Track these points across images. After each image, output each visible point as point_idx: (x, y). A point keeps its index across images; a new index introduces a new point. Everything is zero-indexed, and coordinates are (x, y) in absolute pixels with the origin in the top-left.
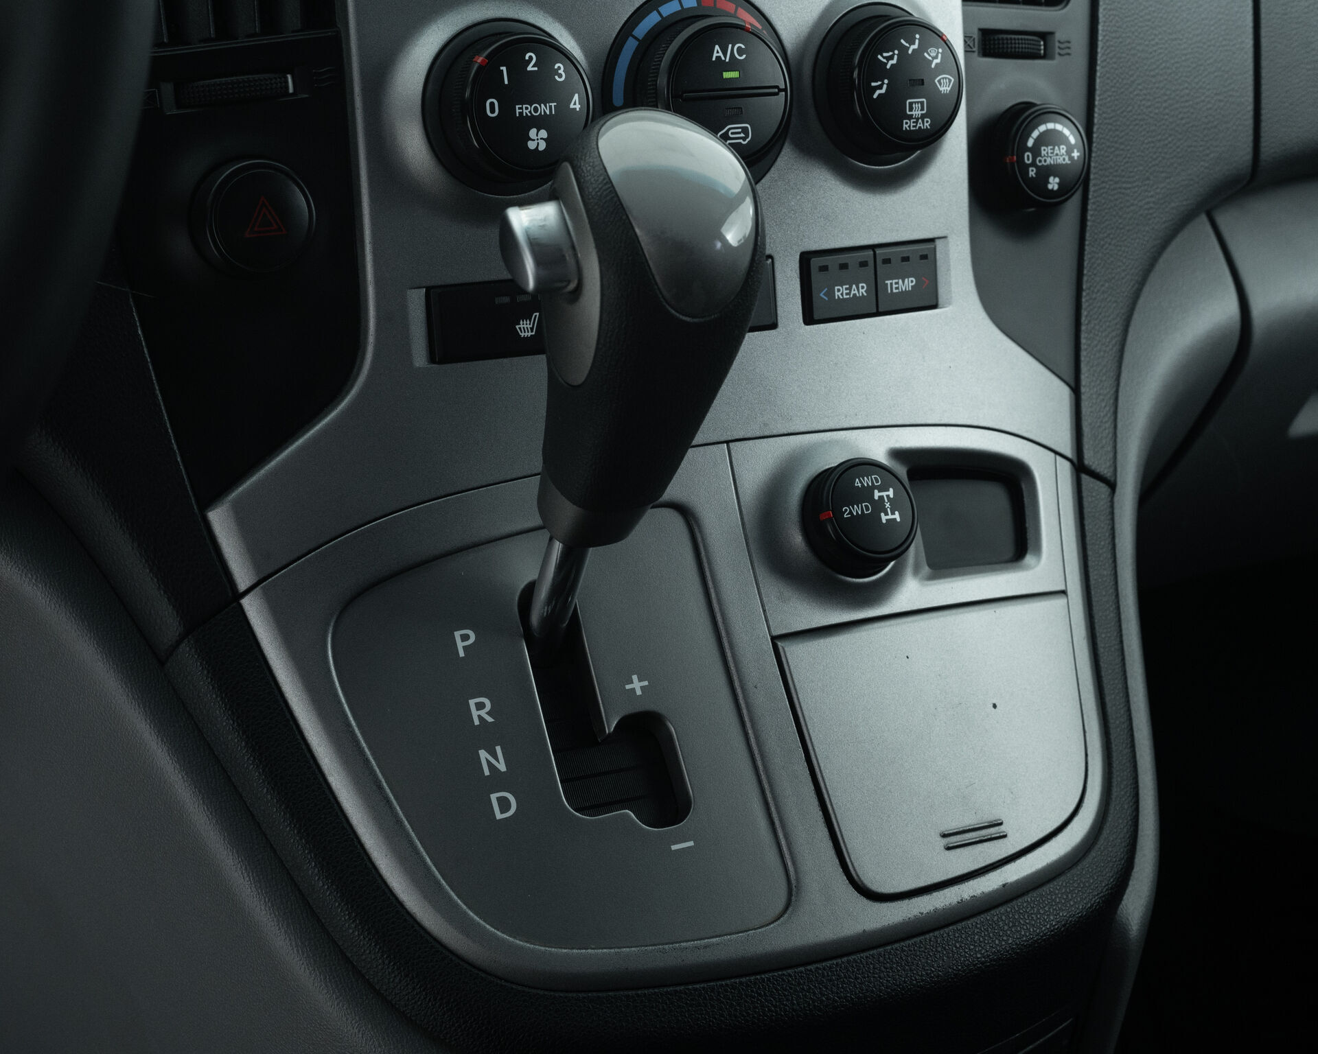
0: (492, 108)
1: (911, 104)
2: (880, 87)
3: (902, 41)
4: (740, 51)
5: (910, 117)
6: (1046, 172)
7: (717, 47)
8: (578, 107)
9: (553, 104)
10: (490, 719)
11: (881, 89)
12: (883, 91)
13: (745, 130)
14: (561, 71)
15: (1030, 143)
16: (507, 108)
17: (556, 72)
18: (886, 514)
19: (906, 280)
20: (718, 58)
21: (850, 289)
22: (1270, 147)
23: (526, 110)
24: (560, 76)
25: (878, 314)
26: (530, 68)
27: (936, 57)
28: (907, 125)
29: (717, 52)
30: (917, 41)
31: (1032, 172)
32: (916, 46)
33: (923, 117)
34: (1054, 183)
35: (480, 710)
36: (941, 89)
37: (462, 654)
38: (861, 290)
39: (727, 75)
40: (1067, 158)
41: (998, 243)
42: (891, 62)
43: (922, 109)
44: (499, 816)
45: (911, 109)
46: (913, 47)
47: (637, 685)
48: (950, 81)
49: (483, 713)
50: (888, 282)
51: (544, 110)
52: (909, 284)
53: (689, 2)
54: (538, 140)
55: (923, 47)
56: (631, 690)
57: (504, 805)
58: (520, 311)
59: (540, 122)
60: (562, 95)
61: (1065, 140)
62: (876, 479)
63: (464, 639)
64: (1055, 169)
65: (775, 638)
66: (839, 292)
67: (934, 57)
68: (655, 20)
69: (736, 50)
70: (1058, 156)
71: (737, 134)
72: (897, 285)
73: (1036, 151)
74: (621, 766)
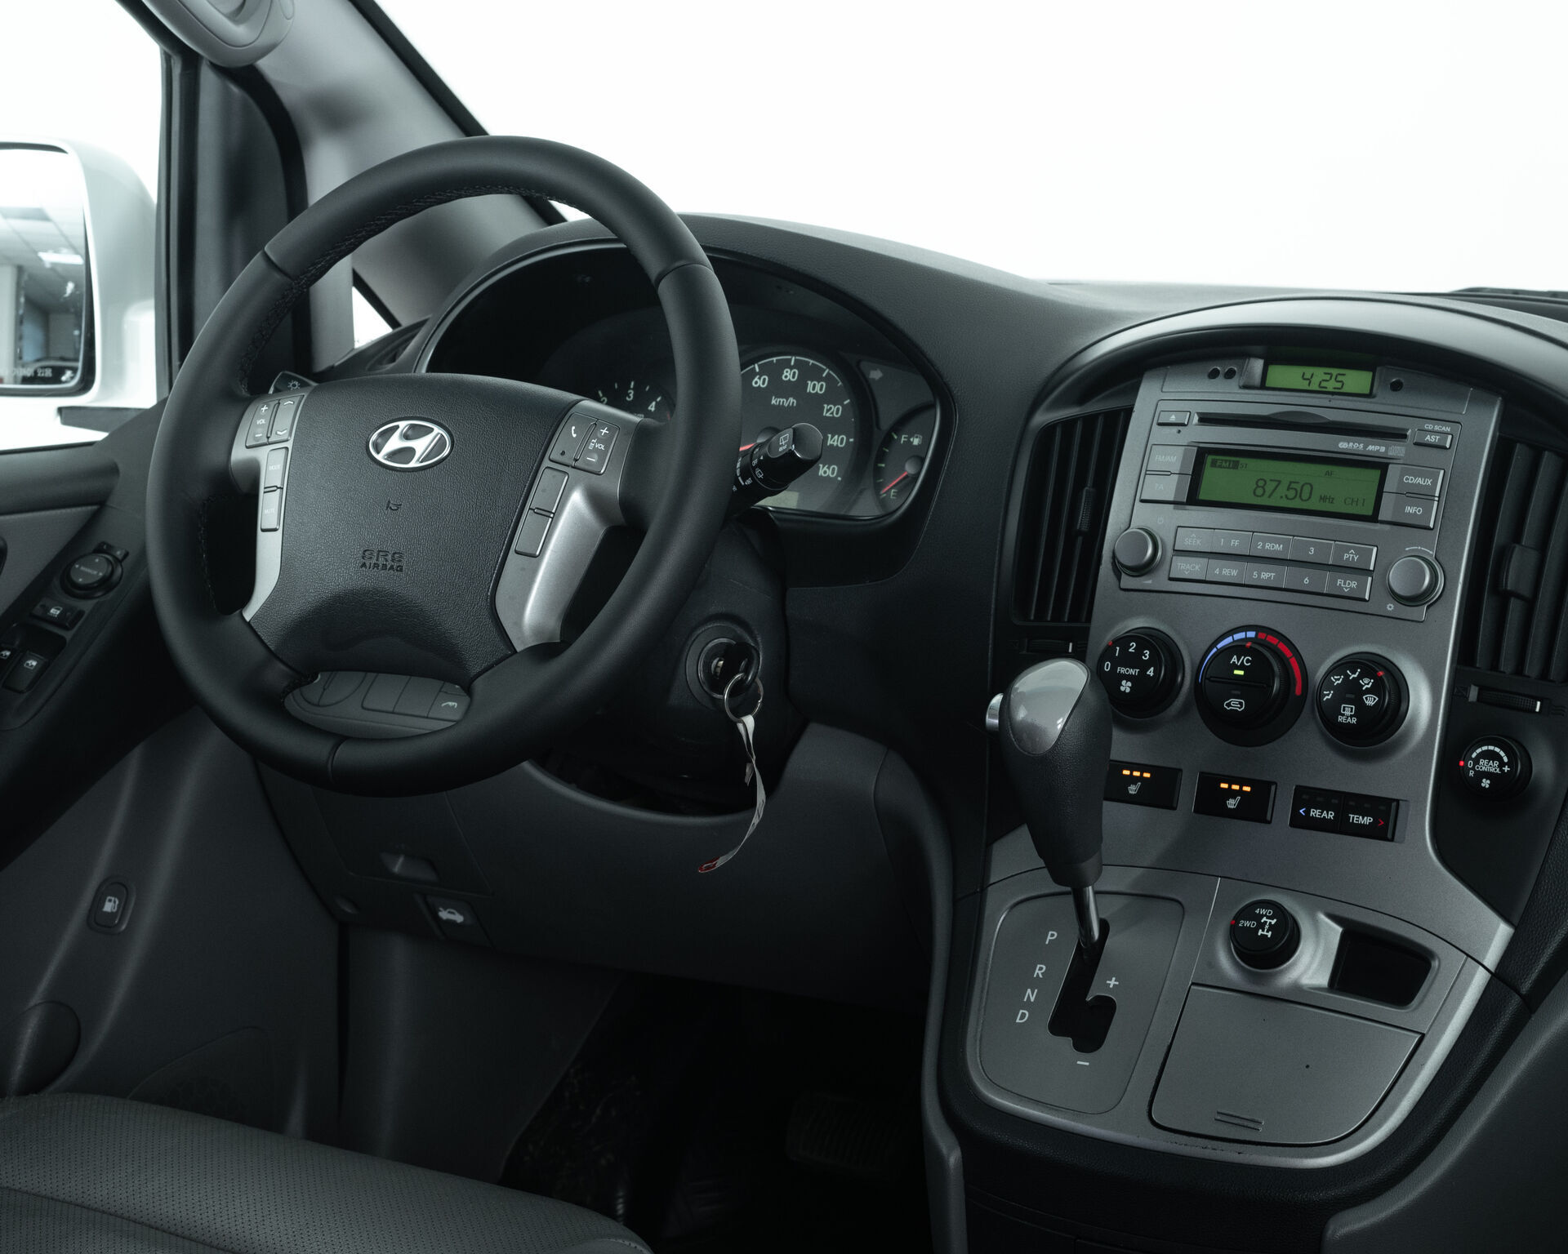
0: (1107, 666)
1: (1344, 707)
2: (1328, 695)
3: (1348, 672)
4: (1248, 661)
5: (1343, 715)
6: (1481, 775)
7: (1235, 657)
8: (1152, 674)
9: (1137, 670)
10: (1041, 976)
11: (1328, 696)
12: (1329, 697)
13: (1241, 703)
14: (1147, 655)
15: (1474, 755)
16: (1114, 668)
17: (1144, 655)
18: (1263, 931)
19: (1366, 818)
20: (1234, 662)
21: (1322, 813)
23: (1122, 670)
24: (1146, 657)
25: (1342, 834)
26: (1130, 650)
27: (1368, 684)
28: (1341, 719)
29: (1234, 659)
30: (1357, 673)
31: (1471, 773)
32: (1355, 676)
33: (1351, 716)
34: (1486, 783)
36: (1367, 702)
37: (1047, 943)
38: (1331, 815)
39: (1237, 672)
40: (1498, 770)
41: (1453, 813)
42: (1337, 682)
43: (1351, 711)
44: (1018, 1021)
45: (1344, 710)
46: (1353, 676)
47: (1112, 982)
48: (1375, 699)
49: (1040, 972)
50: (1352, 816)
51: (1132, 672)
52: (1367, 820)
53: (1251, 634)
54: (1126, 686)
55: (1361, 677)
56: (1108, 984)
57: (1022, 1016)
58: (1132, 780)
59: (1128, 678)
60: (1144, 667)
61: (1500, 758)
62: (1270, 912)
63: (1052, 936)
64: (1488, 775)
65: (1193, 984)
66: (1315, 813)
67: (1367, 683)
68: (1228, 640)
69: (1245, 660)
70: (1491, 767)
71: (1235, 704)
72: (1357, 819)
73: (1476, 761)
74: (1082, 1018)
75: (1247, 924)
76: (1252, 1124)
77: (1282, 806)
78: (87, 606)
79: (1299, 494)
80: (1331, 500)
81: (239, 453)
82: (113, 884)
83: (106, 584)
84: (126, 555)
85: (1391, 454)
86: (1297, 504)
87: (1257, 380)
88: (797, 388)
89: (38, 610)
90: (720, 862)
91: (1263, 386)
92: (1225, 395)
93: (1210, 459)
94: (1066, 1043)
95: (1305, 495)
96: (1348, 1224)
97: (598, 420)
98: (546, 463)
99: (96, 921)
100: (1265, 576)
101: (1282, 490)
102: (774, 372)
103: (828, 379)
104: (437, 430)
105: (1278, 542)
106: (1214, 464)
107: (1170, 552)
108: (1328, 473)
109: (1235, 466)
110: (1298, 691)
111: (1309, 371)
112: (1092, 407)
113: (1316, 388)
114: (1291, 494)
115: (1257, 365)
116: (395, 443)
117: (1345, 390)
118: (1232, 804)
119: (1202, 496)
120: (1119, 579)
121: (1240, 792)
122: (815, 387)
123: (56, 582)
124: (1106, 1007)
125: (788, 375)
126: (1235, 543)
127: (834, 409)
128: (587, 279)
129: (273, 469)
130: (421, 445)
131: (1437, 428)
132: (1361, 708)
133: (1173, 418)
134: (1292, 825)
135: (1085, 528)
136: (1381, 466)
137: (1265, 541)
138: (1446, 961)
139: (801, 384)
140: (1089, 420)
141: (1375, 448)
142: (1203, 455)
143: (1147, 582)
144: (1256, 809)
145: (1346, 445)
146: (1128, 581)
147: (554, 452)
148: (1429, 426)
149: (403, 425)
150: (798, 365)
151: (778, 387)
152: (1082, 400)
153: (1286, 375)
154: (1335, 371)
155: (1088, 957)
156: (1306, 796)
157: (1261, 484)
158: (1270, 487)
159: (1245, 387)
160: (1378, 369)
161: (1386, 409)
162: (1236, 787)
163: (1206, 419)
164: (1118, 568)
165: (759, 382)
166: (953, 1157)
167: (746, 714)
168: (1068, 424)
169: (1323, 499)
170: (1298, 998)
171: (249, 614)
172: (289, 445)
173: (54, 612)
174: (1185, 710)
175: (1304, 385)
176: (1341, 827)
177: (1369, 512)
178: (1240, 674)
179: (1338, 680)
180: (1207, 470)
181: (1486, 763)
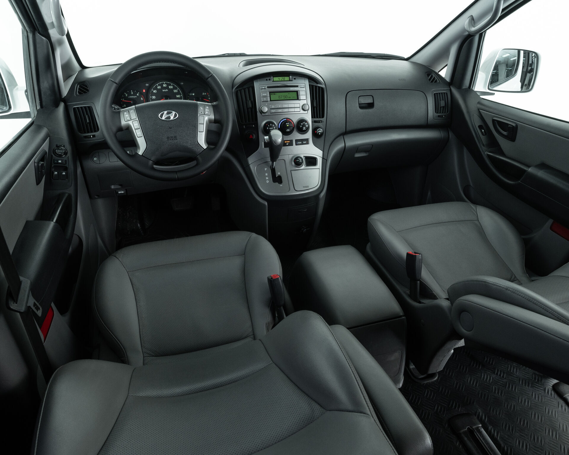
0: (268, 128)
5: (304, 129)
6: (319, 133)
8: (275, 128)
11: (301, 126)
16: (269, 128)
18: (300, 161)
22: (347, 130)
23: (270, 128)
24: (273, 126)
25: (302, 145)
26: (271, 125)
30: (304, 122)
34: (320, 134)
35: (266, 174)
38: (301, 143)
41: (315, 139)
48: (308, 125)
50: (303, 142)
51: (272, 128)
52: (305, 142)
53: (285, 119)
56: (278, 173)
57: (268, 182)
62: (300, 158)
63: (266, 169)
65: (291, 171)
66: (299, 143)
67: (306, 124)
68: (282, 121)
69: (288, 123)
71: (288, 130)
73: (318, 131)
74: (277, 179)
75: (298, 160)
76: (308, 187)
77: (294, 143)
78: (65, 158)
79: (285, 97)
80: (290, 98)
85: (298, 89)
86: (285, 99)
88: (167, 88)
91: (273, 81)
92: (269, 83)
93: (271, 94)
94: (277, 183)
98: (199, 115)
100: (286, 110)
102: (161, 85)
103: (173, 85)
104: (174, 112)
105: (286, 105)
107: (270, 109)
108: (289, 94)
109: (275, 94)
111: (279, 78)
113: (280, 80)
114: (284, 97)
115: (272, 77)
116: (165, 116)
117: (286, 80)
118: (287, 144)
119: (272, 100)
120: (262, 114)
121: (288, 142)
122: (171, 87)
124: (280, 177)
125: (164, 85)
126: (280, 106)
127: (176, 91)
129: (135, 125)
130: (171, 115)
132: (306, 127)
133: (263, 88)
134: (296, 145)
135: (250, 107)
136: (297, 92)
138: (318, 158)
141: (295, 89)
143: (267, 114)
144: (291, 144)
145: (292, 89)
146: (263, 114)
147: (199, 112)
148: (301, 84)
149: (166, 112)
150: (166, 83)
151: (163, 88)
152: (242, 86)
153: (276, 79)
154: (283, 77)
155: (273, 171)
156: (297, 141)
157: (279, 97)
158: (281, 97)
159: (271, 82)
160: (290, 76)
161: (295, 83)
162: (287, 142)
163: (268, 87)
165: (159, 87)
166: (266, 204)
168: (240, 90)
169: (289, 97)
172: (137, 119)
173: (60, 161)
175: (279, 80)
176: (302, 144)
177: (296, 99)
178: (288, 126)
179: (302, 124)
180: (271, 96)
181: (320, 131)
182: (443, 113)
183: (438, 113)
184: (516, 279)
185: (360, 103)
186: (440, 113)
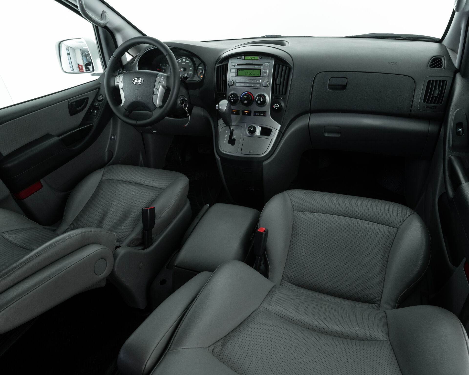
0: (229, 98)
1: (259, 101)
6: (276, 108)
11: (257, 100)
17: (234, 96)
18: (252, 129)
26: (232, 96)
28: (258, 103)
34: (276, 109)
38: (258, 114)
47: (235, 137)
51: (232, 99)
52: (263, 114)
53: (246, 93)
54: (232, 101)
55: (260, 97)
56: (234, 137)
57: (225, 142)
58: (234, 112)
59: (232, 100)
60: (234, 98)
61: (278, 105)
62: (252, 127)
63: (227, 131)
64: (277, 108)
65: (244, 136)
66: (256, 114)
67: (261, 98)
68: (244, 94)
69: (246, 96)
70: (277, 106)
71: (246, 102)
72: (261, 114)
73: (275, 106)
74: (232, 141)
75: (250, 128)
76: (253, 152)
77: (252, 113)
78: (101, 103)
80: (254, 74)
81: (116, 84)
82: (112, 135)
83: (102, 100)
84: (104, 95)
85: (261, 68)
87: (243, 59)
88: (185, 62)
89: (94, 104)
90: (186, 125)
91: (244, 60)
92: (240, 61)
93: (239, 70)
94: (230, 145)
95: (251, 74)
96: (266, 163)
97: (162, 76)
98: (156, 82)
99: (111, 140)
100: (247, 85)
101: (248, 73)
102: (182, 60)
103: (189, 60)
104: (141, 79)
105: (249, 80)
106: (239, 71)
107: (235, 83)
108: (254, 71)
109: (242, 71)
110: (253, 99)
111: (250, 57)
112: (223, 64)
113: (251, 59)
115: (243, 57)
116: (136, 81)
117: (255, 59)
118: (246, 114)
119: (238, 75)
120: (229, 86)
121: (247, 112)
122: (187, 61)
123: (96, 100)
124: (234, 140)
126: (243, 81)
127: (190, 64)
128: (156, 51)
129: (121, 86)
130: (139, 81)
131: (267, 64)
132: (261, 101)
133: (234, 65)
134: (254, 116)
135: (224, 80)
136: (260, 69)
137: (247, 80)
138: (274, 130)
139: (185, 61)
140: (223, 65)
141: (259, 67)
142: (238, 70)
143: (233, 87)
144: (249, 114)
145: (256, 67)
146: (230, 87)
147: (157, 81)
148: (266, 63)
149: (136, 79)
150: (185, 59)
151: (183, 62)
152: (222, 63)
153: (247, 58)
154: (253, 57)
155: (232, 134)
156: (255, 112)
157: (245, 73)
159: (242, 60)
160: (258, 56)
161: (260, 61)
163: (238, 65)
164: (229, 85)
165: (180, 61)
166: (219, 159)
167: (186, 108)
168: (220, 66)
169: (253, 74)
170: (257, 137)
171: (122, 105)
172: (122, 82)
173: (97, 104)
174: (239, 103)
175: (249, 59)
176: (260, 115)
177: (259, 76)
178: (246, 98)
179: (258, 98)
180: (239, 72)
181: (276, 106)
182: (434, 103)
183: (427, 102)
184: (378, 302)
185: (330, 84)
186: (431, 103)
